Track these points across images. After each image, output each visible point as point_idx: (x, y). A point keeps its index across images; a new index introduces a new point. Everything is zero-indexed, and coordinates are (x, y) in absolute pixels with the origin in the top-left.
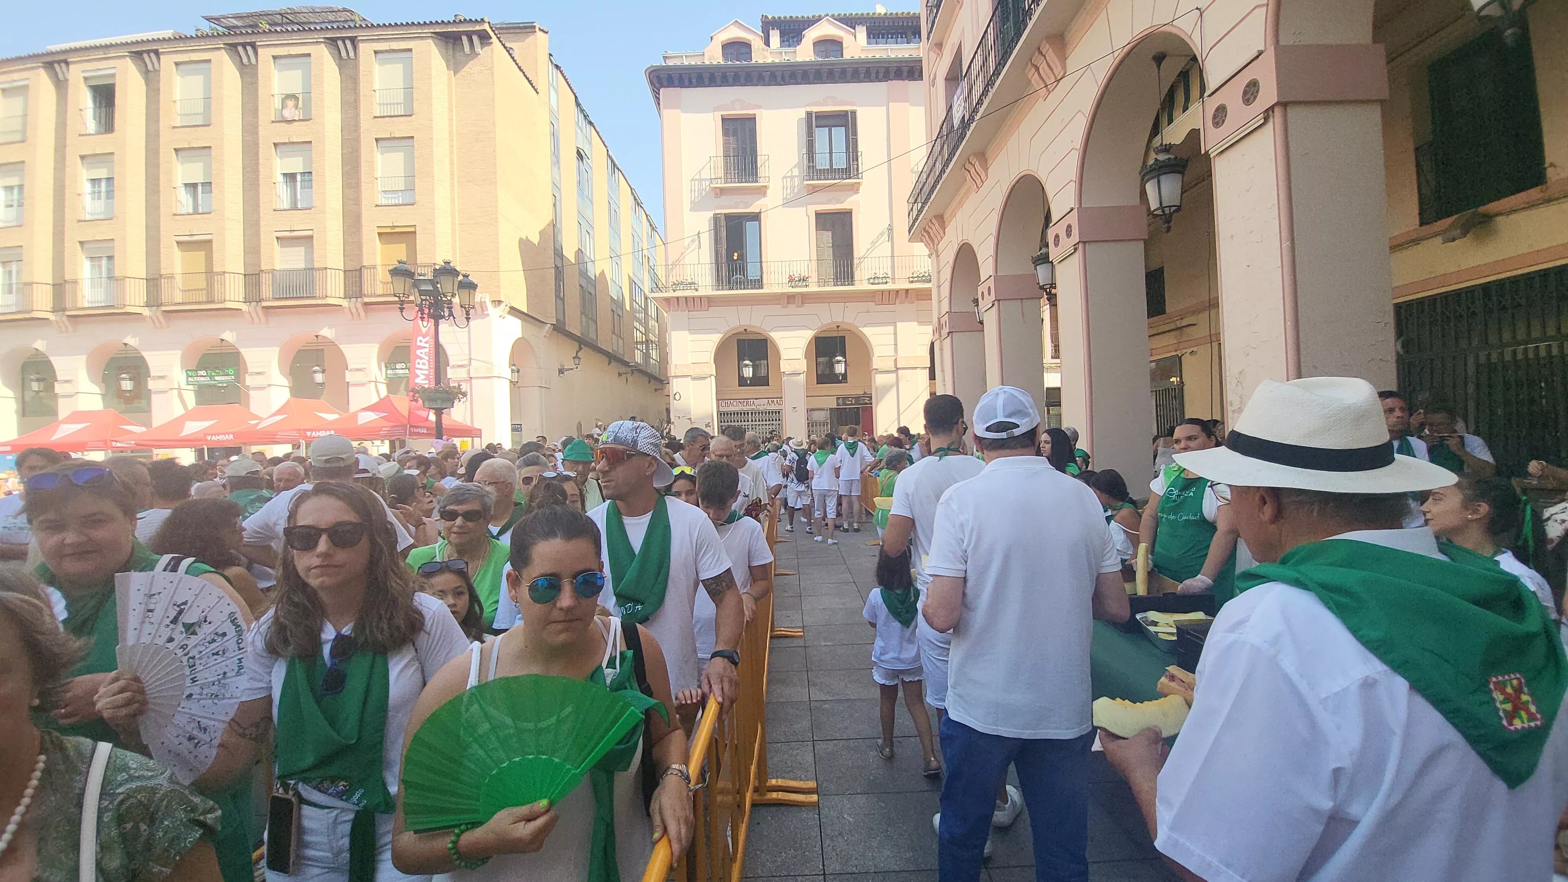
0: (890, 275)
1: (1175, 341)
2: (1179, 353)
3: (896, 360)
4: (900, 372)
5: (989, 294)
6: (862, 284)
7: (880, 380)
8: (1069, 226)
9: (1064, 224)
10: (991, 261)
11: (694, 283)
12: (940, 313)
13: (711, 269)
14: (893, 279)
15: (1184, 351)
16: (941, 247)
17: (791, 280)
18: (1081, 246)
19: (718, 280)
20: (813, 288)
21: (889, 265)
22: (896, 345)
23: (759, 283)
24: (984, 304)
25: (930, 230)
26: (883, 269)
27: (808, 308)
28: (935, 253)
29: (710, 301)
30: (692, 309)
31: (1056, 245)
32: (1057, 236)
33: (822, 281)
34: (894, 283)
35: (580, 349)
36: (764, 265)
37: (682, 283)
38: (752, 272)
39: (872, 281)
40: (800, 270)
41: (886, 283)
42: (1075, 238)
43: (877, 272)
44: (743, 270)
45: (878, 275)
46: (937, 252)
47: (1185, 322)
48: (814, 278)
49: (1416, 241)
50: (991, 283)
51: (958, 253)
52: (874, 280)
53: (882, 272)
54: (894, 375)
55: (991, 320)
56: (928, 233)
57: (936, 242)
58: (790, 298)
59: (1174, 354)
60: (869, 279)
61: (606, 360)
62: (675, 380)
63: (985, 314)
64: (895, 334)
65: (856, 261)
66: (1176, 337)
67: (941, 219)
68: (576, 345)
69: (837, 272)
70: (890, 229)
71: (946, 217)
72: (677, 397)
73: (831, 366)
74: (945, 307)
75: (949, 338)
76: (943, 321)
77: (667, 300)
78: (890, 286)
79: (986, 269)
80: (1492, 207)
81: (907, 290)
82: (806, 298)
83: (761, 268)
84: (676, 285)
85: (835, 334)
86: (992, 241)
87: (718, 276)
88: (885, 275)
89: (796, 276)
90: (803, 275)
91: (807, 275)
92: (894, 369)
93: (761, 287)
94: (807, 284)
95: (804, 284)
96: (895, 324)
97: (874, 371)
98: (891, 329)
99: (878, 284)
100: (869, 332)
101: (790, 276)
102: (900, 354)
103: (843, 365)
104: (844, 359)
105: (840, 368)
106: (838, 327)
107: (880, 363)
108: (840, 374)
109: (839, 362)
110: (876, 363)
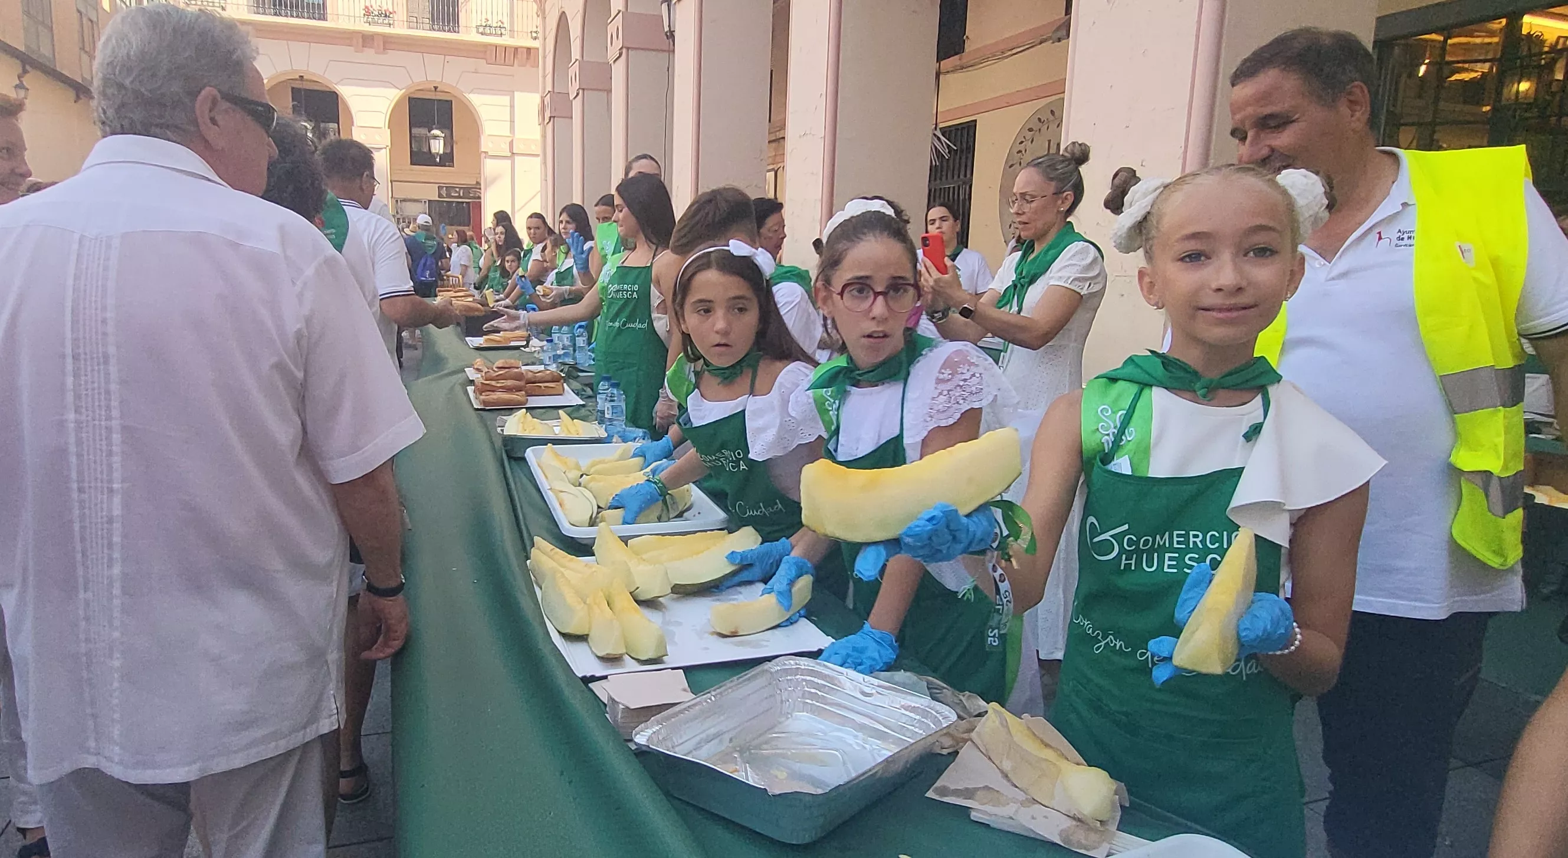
0: (506, 25)
3: (511, 144)
4: (517, 158)
6: (468, 33)
7: (490, 167)
8: (618, 27)
9: (616, 23)
10: (578, 42)
14: (512, 31)
17: (368, 12)
18: (625, 51)
20: (400, 29)
21: (506, 9)
22: (512, 121)
23: (321, 13)
26: (498, 14)
27: (393, 56)
28: (543, 16)
33: (413, 21)
34: (512, 36)
35: (25, 72)
39: (481, 30)
41: (502, 35)
42: (621, 40)
43: (489, 18)
45: (489, 23)
48: (401, 15)
50: (577, 66)
51: (559, 22)
52: (485, 29)
53: (495, 20)
54: (509, 162)
58: (365, 39)
60: (477, 27)
64: (512, 106)
68: (17, 66)
69: (433, 10)
73: (427, 142)
74: (548, 85)
75: (551, 123)
76: (546, 100)
78: (506, 41)
79: (575, 49)
81: (529, 49)
82: (388, 43)
88: (499, 24)
89: (374, 7)
90: (385, 8)
91: (391, 10)
92: (509, 154)
93: (323, 17)
94: (391, 22)
95: (386, 21)
96: (511, 94)
97: (483, 155)
98: (506, 100)
99: (490, 34)
100: (477, 100)
101: (366, 7)
102: (517, 135)
103: (442, 142)
104: (443, 135)
105: (438, 146)
106: (436, 88)
107: (490, 145)
108: (438, 154)
109: (436, 137)
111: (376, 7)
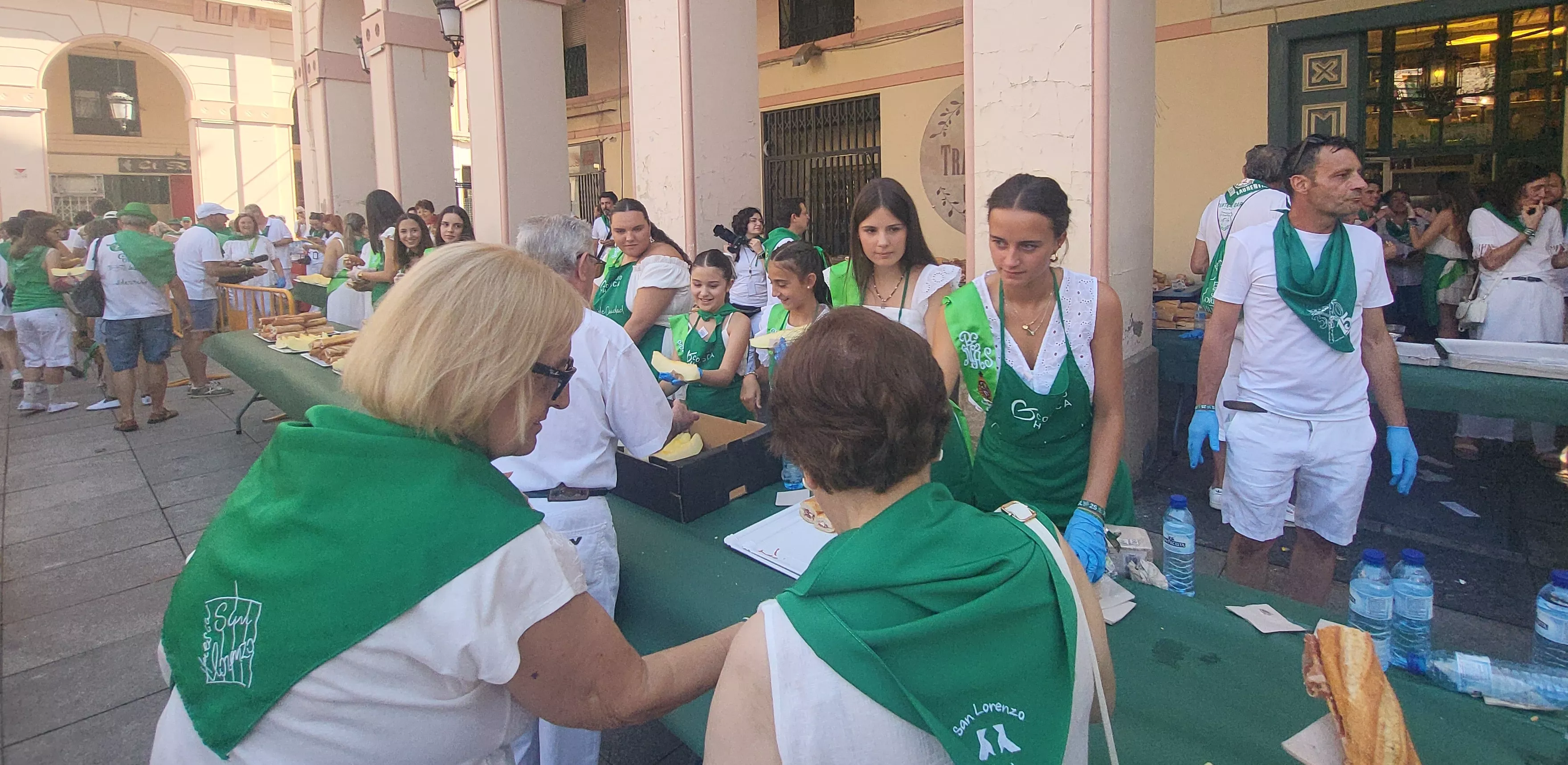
1: (597, 125)
2: (600, 138)
3: (233, 111)
4: (243, 126)
5: (377, 34)
12: (305, 49)
15: (605, 137)
22: (233, 87)
24: (371, 46)
47: (606, 107)
49: (776, 61)
50: (380, 19)
54: (231, 131)
59: (596, 138)
63: (373, 60)
64: (232, 70)
66: (597, 121)
73: (105, 107)
74: (313, 43)
75: (319, 86)
76: (309, 60)
79: (373, 2)
80: (822, 43)
85: (112, 56)
92: (230, 122)
96: (230, 55)
97: (193, 122)
98: (225, 63)
100: (181, 61)
102: (242, 101)
103: (130, 107)
104: (132, 99)
105: (124, 111)
106: (117, 43)
107: (204, 111)
108: (124, 120)
109: (120, 101)
110: (196, 110)
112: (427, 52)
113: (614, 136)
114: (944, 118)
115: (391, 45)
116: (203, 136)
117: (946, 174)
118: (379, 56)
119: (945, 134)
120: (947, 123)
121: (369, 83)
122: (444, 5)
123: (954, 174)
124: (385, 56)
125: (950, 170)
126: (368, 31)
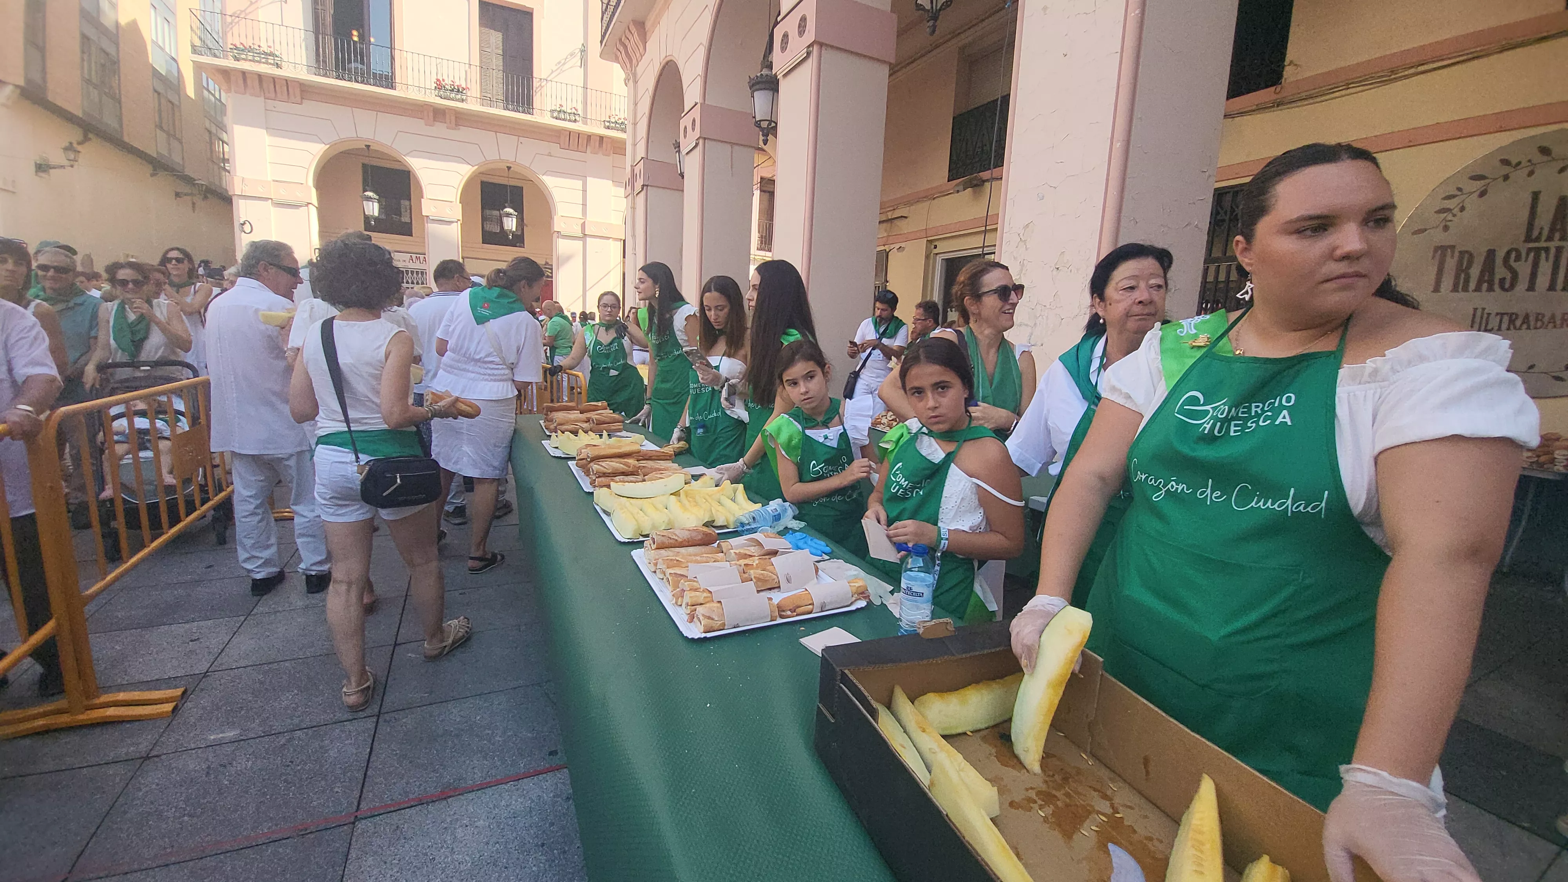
0: (580, 112)
1: (885, 235)
2: (887, 248)
3: (583, 226)
4: (588, 239)
5: (693, 129)
6: (542, 116)
8: (803, 19)
9: (795, 17)
10: (699, 82)
11: (272, 54)
12: (634, 159)
13: (305, 39)
14: (585, 118)
15: (892, 246)
16: (639, 70)
17: (439, 86)
18: (816, 48)
19: (318, 61)
20: (473, 105)
21: (580, 99)
22: (584, 205)
23: (388, 81)
24: (686, 145)
25: (627, 42)
26: (573, 101)
27: (465, 133)
28: (632, 78)
29: (305, 91)
30: (273, 95)
31: (783, 49)
32: (786, 36)
33: (485, 99)
34: (585, 123)
36: (397, 54)
37: (251, 49)
38: (378, 63)
39: (555, 114)
40: (455, 75)
41: (575, 121)
42: (810, 36)
43: (564, 104)
44: (363, 56)
45: (564, 108)
46: (635, 75)
47: (897, 214)
48: (475, 91)
50: (696, 114)
51: (660, 75)
52: (558, 114)
53: (569, 107)
54: (580, 243)
55: (692, 166)
56: (625, 47)
57: (634, 61)
58: (438, 114)
59: (882, 248)
60: (552, 111)
61: (149, 169)
62: (242, 202)
63: (687, 158)
64: (584, 191)
65: (536, 84)
66: (886, 231)
67: (641, 27)
68: (72, 128)
69: (507, 90)
70: (584, 51)
71: (648, 25)
72: (247, 228)
73: (499, 221)
74: (641, 152)
75: (643, 194)
76: (637, 171)
77: (225, 73)
78: (578, 127)
79: (692, 94)
81: (602, 138)
82: (461, 119)
83: (393, 58)
84: (239, 52)
86: (702, 53)
87: (317, 54)
88: (574, 111)
89: (446, 82)
90: (457, 83)
91: (464, 86)
92: (581, 235)
93: (392, 87)
94: (464, 97)
95: (459, 97)
96: (584, 178)
97: (555, 235)
98: (578, 184)
99: (564, 120)
100: (550, 182)
101: (438, 80)
102: (589, 218)
103: (515, 220)
104: (516, 214)
105: (511, 224)
106: (509, 168)
107: (563, 225)
108: (511, 231)
109: (508, 215)
110: (558, 225)
111: (448, 82)
112: (736, 148)
113: (903, 245)
114: (1448, 204)
115: (705, 139)
116: (563, 246)
117: (1436, 289)
118: (691, 154)
119: (1446, 228)
120: (1456, 211)
121: (683, 191)
122: (757, 87)
123: (1455, 289)
124: (698, 152)
125: (1447, 282)
126: (686, 128)
